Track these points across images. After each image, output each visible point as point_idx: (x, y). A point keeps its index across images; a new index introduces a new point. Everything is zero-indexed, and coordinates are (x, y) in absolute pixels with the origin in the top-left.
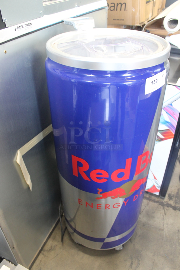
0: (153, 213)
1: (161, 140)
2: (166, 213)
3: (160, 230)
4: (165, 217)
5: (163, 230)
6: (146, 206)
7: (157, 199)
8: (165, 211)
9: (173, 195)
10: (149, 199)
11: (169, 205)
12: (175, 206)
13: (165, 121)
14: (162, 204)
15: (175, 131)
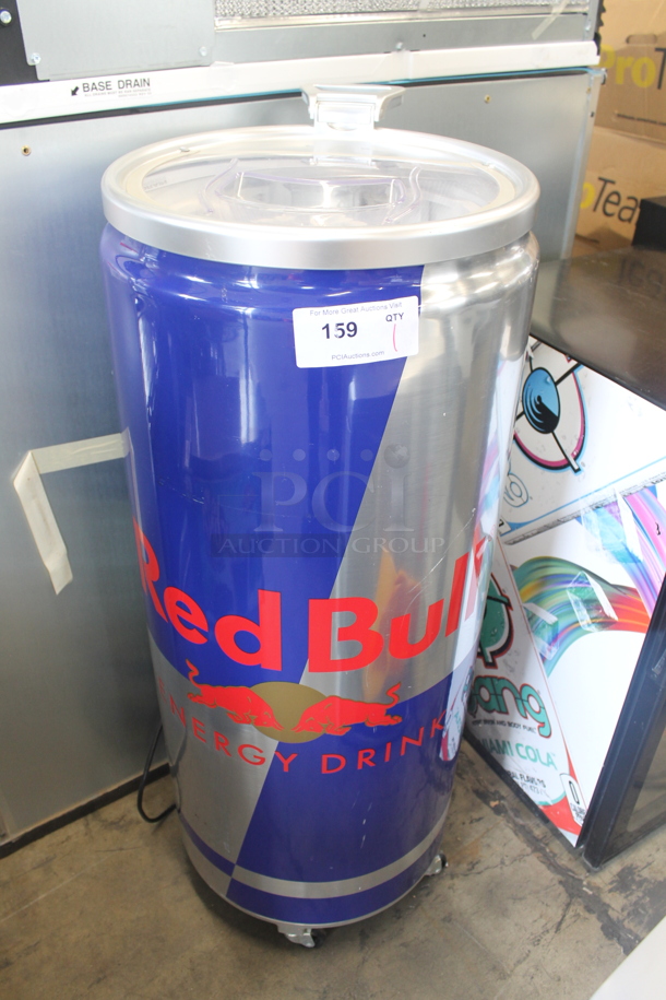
0: (516, 899)
1: (606, 624)
2: (564, 925)
3: (494, 968)
4: (548, 936)
5: (503, 976)
6: (507, 862)
7: (565, 860)
8: (564, 916)
9: (646, 880)
10: (536, 844)
11: (595, 905)
12: (620, 922)
13: (627, 549)
14: (572, 888)
15: (654, 605)
